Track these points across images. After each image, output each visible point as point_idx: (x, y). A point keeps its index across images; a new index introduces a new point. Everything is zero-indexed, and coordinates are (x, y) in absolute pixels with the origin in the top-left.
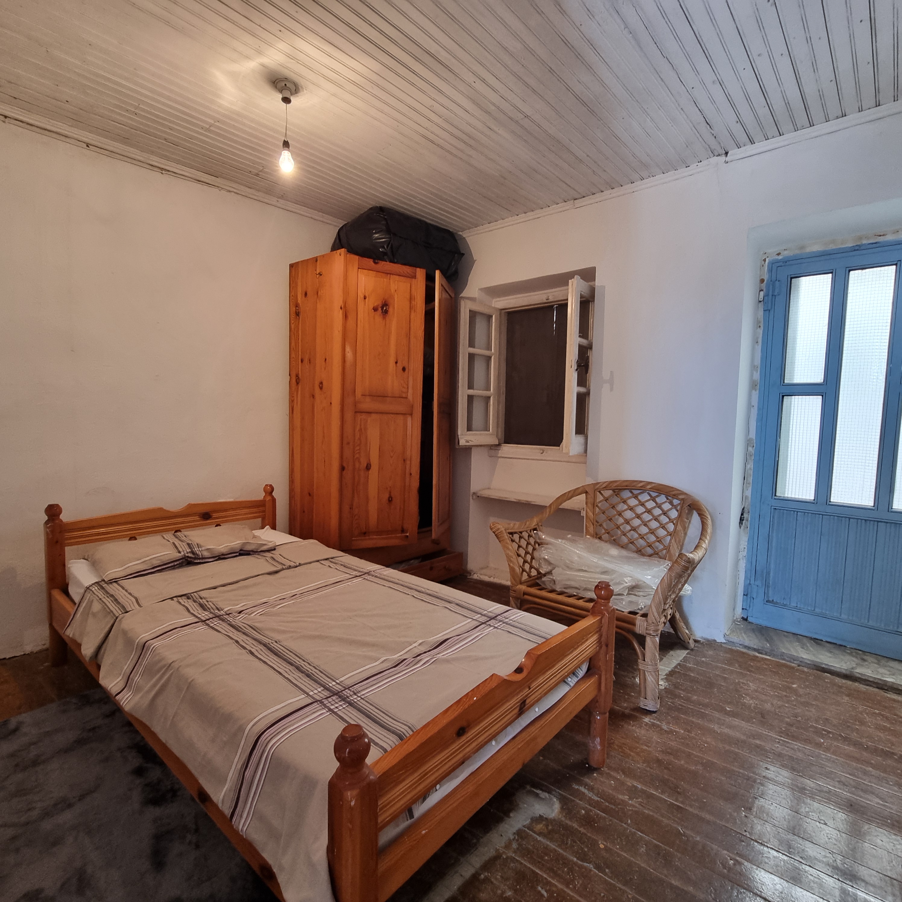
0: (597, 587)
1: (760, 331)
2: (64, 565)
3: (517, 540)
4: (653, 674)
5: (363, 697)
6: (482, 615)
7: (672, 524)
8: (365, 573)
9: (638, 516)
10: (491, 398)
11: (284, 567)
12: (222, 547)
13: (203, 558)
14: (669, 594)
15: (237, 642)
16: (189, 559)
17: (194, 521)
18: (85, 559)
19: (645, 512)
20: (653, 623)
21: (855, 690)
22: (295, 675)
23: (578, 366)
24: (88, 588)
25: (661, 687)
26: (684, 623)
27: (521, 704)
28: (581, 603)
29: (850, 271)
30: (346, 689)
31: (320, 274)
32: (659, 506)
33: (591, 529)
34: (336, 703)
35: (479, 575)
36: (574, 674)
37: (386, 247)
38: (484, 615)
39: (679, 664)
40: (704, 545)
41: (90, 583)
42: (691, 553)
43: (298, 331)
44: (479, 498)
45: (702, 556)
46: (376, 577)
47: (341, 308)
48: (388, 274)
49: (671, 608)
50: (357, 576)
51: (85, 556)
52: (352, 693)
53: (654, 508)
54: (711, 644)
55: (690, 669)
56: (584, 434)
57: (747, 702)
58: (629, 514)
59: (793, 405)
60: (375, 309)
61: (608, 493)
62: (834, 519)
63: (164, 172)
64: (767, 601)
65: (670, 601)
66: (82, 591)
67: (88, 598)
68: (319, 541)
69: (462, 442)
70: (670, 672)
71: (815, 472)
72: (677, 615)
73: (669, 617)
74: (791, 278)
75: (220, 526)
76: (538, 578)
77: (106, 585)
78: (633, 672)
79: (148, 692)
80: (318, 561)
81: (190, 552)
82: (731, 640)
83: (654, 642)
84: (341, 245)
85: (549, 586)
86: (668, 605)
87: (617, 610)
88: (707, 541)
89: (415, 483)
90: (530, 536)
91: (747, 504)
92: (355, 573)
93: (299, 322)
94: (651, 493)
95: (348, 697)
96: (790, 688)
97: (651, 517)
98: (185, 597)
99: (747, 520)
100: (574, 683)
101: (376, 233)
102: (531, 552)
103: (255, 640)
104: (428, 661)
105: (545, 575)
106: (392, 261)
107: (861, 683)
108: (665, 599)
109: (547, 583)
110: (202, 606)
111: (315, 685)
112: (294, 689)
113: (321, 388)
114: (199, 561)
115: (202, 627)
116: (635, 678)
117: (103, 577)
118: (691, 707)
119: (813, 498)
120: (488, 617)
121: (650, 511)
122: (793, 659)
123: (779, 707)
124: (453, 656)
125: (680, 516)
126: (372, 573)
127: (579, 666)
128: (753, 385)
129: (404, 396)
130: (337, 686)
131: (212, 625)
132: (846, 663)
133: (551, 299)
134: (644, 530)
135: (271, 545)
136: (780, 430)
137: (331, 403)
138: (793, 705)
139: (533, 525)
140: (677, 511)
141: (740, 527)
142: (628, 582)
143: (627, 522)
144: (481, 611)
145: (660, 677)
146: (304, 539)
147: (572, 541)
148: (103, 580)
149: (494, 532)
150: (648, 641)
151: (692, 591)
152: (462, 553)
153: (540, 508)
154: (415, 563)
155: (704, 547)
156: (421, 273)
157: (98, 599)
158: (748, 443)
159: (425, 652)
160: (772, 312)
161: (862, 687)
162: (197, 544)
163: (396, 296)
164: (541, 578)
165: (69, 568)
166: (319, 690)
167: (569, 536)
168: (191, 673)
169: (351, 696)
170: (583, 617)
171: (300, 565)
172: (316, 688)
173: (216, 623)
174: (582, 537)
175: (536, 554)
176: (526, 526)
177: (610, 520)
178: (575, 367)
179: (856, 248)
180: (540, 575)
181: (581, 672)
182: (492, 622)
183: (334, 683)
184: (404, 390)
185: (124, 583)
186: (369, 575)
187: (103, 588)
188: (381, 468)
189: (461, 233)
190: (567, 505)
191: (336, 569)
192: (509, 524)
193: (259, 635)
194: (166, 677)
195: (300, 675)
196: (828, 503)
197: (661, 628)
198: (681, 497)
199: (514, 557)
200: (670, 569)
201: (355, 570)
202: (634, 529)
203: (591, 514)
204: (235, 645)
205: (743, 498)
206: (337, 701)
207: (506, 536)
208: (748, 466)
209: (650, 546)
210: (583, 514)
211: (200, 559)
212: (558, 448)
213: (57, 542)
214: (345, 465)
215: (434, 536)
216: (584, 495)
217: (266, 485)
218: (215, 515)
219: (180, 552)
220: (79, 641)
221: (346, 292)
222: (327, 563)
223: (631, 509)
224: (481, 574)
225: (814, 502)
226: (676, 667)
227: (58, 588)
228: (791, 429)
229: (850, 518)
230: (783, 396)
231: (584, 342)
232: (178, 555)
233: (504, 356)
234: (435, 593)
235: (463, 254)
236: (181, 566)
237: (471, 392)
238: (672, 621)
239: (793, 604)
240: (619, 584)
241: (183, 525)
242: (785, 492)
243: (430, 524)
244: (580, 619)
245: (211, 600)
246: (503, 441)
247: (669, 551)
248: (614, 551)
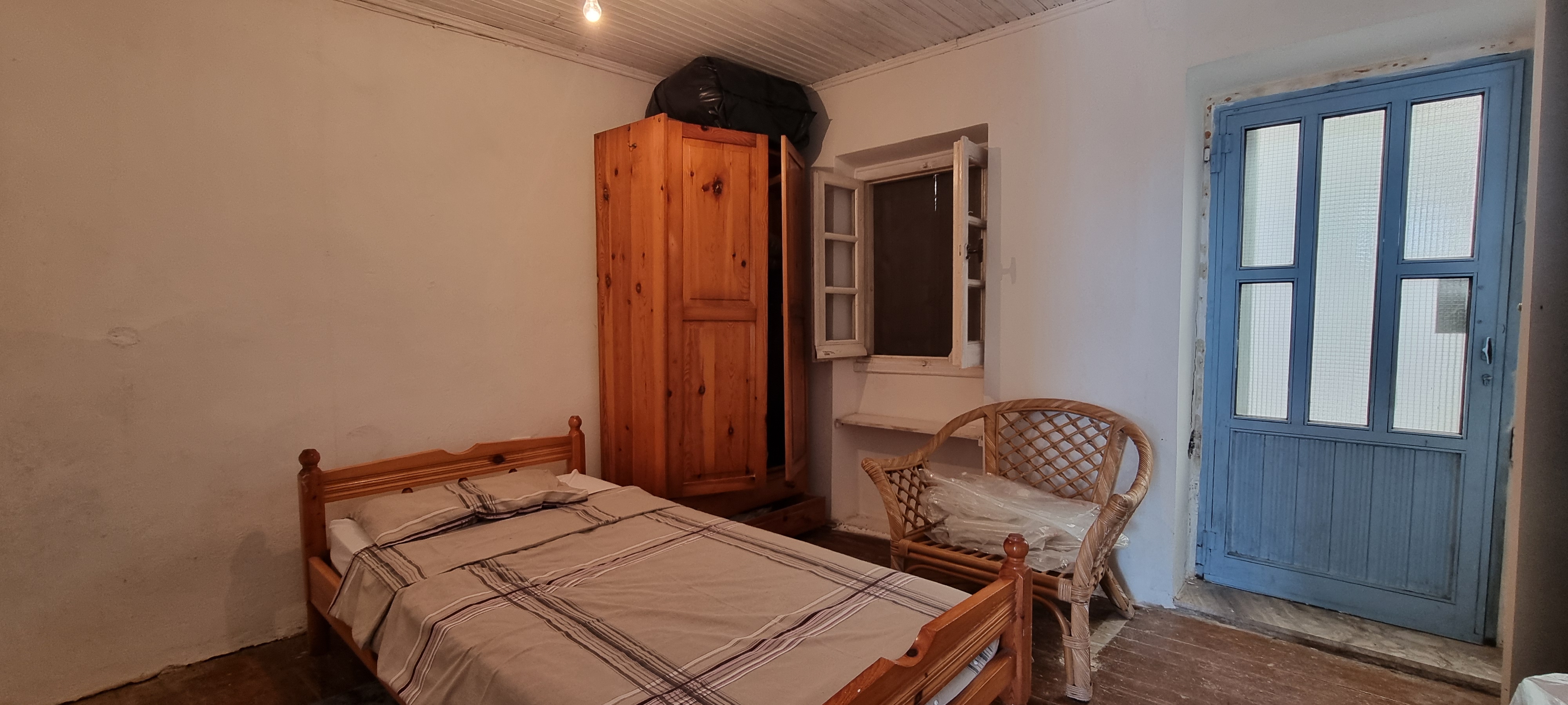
0: (1007, 541)
1: (1207, 200)
2: (324, 526)
3: (897, 481)
4: (1083, 652)
5: (714, 690)
6: (859, 581)
7: (1099, 455)
8: (705, 529)
9: (1054, 446)
10: (856, 296)
11: (600, 523)
12: (520, 500)
13: (497, 514)
14: (1100, 548)
15: (549, 621)
16: (480, 516)
17: (482, 466)
18: (350, 518)
19: (1063, 440)
20: (1080, 586)
21: (1351, 670)
22: (625, 664)
23: (969, 253)
24: (356, 556)
25: (1093, 670)
26: (1120, 585)
27: (916, 697)
28: (983, 561)
29: (1324, 118)
30: (691, 680)
31: (634, 146)
32: (1082, 432)
33: (993, 464)
34: (681, 698)
35: (847, 526)
36: (981, 656)
37: (716, 108)
38: (861, 581)
39: (1115, 639)
40: (1143, 483)
41: (359, 550)
42: (1127, 493)
43: (607, 220)
44: (844, 426)
45: (1142, 497)
46: (718, 533)
47: (662, 189)
48: (721, 142)
49: (1103, 566)
50: (694, 533)
51: (350, 515)
52: (699, 686)
53: (1075, 434)
54: (1156, 611)
55: (1130, 645)
56: (979, 340)
57: (1208, 687)
58: (1042, 443)
59: (1253, 296)
60: (705, 189)
61: (1013, 416)
62: (1315, 443)
63: (436, 25)
64: (1228, 554)
65: (1101, 556)
66: (349, 559)
67: (357, 568)
68: (642, 488)
69: (821, 355)
70: (1103, 649)
71: (1287, 382)
72: (1111, 575)
73: (1100, 577)
74: (1246, 130)
75: (516, 471)
76: (926, 530)
77: (379, 551)
78: (1054, 651)
79: (440, 688)
80: (642, 514)
81: (480, 506)
82: (1183, 605)
83: (1082, 611)
84: (659, 107)
85: (941, 540)
86: (1099, 563)
87: (1034, 570)
88: (1147, 477)
89: (762, 410)
90: (913, 475)
91: (1197, 426)
92: (691, 529)
93: (608, 209)
94: (1069, 414)
95: (695, 690)
96: (1265, 668)
97: (1071, 446)
98: (479, 565)
99: (1199, 447)
100: (982, 667)
101: (703, 91)
102: (915, 496)
103: (571, 618)
104: (792, 642)
105: (935, 525)
106: (725, 127)
107: (1360, 660)
108: (1096, 555)
109: (938, 536)
110: (501, 576)
111: (652, 676)
112: (626, 681)
113: (639, 291)
114: (492, 518)
115: (502, 603)
116: (1058, 658)
117: (375, 541)
118: (1135, 696)
119: (1286, 417)
120: (866, 583)
121: (1069, 439)
122: (1266, 629)
123: (1252, 694)
124: (825, 635)
125: (1110, 443)
126: (713, 527)
127: (987, 645)
128: (1200, 271)
129: (745, 297)
130: (680, 676)
131: (515, 600)
132: (1338, 634)
133: (931, 166)
134: (1062, 463)
135: (581, 495)
136: (1239, 328)
137: (652, 310)
138: (1271, 691)
139: (917, 461)
140: (1106, 437)
141: (1190, 456)
142: (1045, 533)
143: (1040, 453)
144: (856, 575)
145: (1093, 656)
146: (623, 486)
147: (968, 480)
148: (375, 545)
149: (867, 472)
150: (1075, 609)
151: (1129, 542)
152: (824, 498)
153: (925, 438)
154: (764, 512)
155: (1144, 484)
156: (762, 140)
157: (370, 569)
158: (1196, 345)
159: (789, 631)
160: (1222, 174)
161: (1362, 666)
162: (490, 496)
163: (731, 170)
164: (929, 529)
165: (330, 530)
166: (658, 682)
167: (964, 474)
168: (493, 662)
169: (699, 689)
170: (991, 581)
171: (620, 519)
172: (654, 679)
173: (520, 598)
174: (982, 475)
175: (922, 498)
176: (908, 462)
177: (1018, 451)
178: (965, 253)
179: (1331, 89)
180: (929, 526)
181: (991, 653)
182: (871, 590)
183: (676, 673)
184: (745, 291)
185: (401, 547)
186: (709, 531)
187: (375, 555)
188: (718, 392)
189: (811, 86)
190: (960, 433)
191: (667, 524)
192: (887, 460)
193: (576, 612)
194: (462, 669)
195: (633, 663)
196: (1306, 422)
197: (1091, 592)
198: (1110, 419)
199: (894, 503)
200: (1101, 516)
201: (692, 525)
202: (1049, 463)
203: (991, 444)
204: (546, 626)
205: (1193, 418)
206: (681, 696)
207: (883, 476)
208: (1197, 377)
209: (1071, 485)
210: (982, 443)
211: (493, 515)
212: (946, 358)
213: (315, 498)
214: (671, 388)
215: (787, 477)
216: (981, 420)
217: (572, 417)
218: (508, 457)
219: (468, 507)
220: (348, 623)
221: (668, 169)
222: (654, 516)
223: (1045, 436)
224: (850, 525)
225: (1288, 422)
226: (1111, 643)
227: (315, 555)
228: (1252, 326)
229: (1336, 442)
230: (1241, 284)
231: (975, 220)
232: (467, 511)
233: (871, 242)
234: (796, 553)
235: (816, 113)
236: (470, 524)
237: (830, 289)
238: (1105, 583)
239: (1264, 557)
240: (1033, 535)
241: (469, 471)
242: (1247, 408)
243: (784, 463)
244: (987, 583)
245: (512, 567)
246: (873, 352)
247: (1097, 491)
248: (1024, 492)
